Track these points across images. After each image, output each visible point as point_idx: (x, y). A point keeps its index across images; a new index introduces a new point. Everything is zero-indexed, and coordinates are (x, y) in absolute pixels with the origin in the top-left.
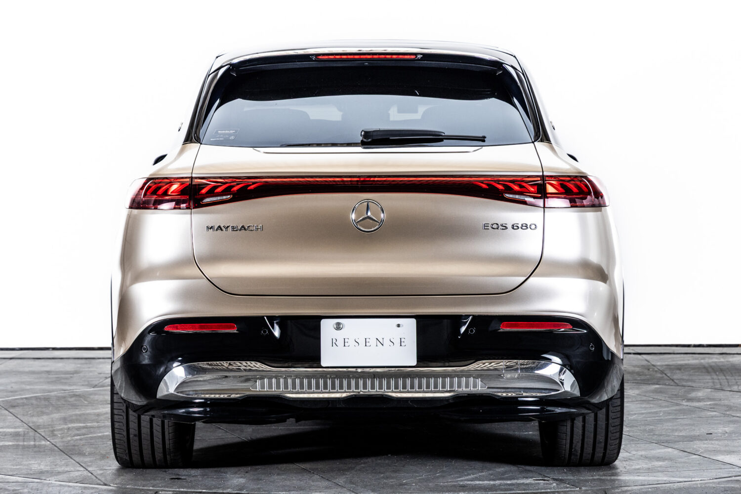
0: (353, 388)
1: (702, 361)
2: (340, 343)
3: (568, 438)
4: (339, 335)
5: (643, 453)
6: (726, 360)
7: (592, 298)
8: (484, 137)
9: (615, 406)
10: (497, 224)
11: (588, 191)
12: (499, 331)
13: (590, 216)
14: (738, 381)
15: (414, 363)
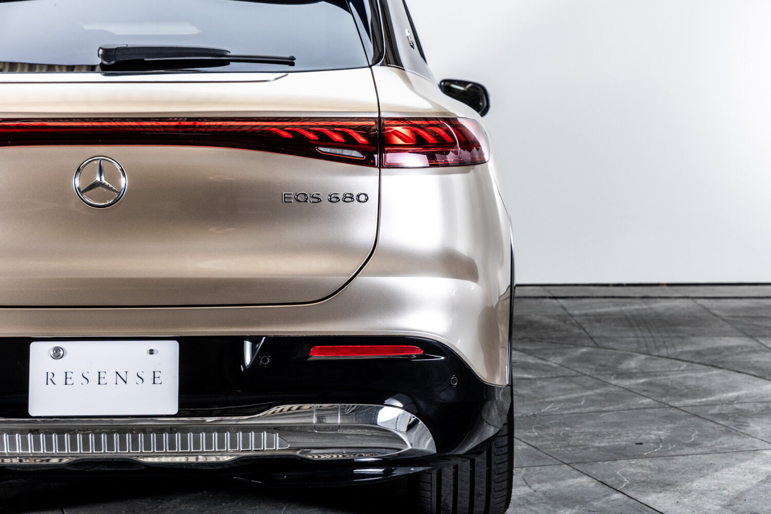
0: (80, 450)
1: (623, 308)
2: (59, 379)
3: (435, 489)
4: (58, 367)
5: (546, 487)
6: (649, 306)
7: (456, 307)
8: (293, 58)
9: (500, 446)
10: (305, 195)
11: (452, 141)
12: (310, 359)
13: (458, 179)
14: (665, 339)
15: (174, 410)
